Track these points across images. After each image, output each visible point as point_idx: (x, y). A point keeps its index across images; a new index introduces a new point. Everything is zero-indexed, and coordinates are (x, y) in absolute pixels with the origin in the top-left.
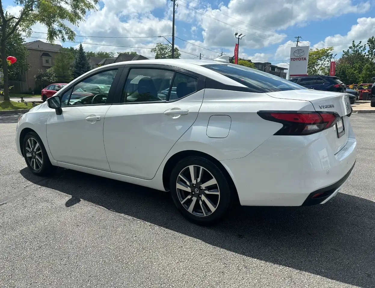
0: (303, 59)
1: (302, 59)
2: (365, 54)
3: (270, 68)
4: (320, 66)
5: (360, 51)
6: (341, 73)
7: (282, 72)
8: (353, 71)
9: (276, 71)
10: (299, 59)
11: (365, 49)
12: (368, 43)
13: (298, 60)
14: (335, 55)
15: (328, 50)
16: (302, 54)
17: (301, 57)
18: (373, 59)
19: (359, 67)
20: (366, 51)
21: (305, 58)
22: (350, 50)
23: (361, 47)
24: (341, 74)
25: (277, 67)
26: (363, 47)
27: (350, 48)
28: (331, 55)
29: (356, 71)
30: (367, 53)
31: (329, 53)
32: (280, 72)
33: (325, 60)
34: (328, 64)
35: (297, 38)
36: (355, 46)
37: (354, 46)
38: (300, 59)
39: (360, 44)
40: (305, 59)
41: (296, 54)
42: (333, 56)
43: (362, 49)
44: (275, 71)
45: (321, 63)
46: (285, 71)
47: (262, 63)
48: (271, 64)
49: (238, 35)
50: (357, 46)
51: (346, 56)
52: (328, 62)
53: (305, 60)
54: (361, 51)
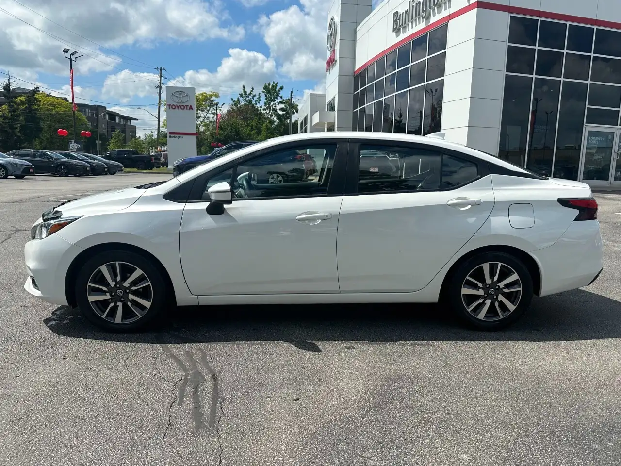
0: (188, 107)
1: (186, 108)
2: (261, 107)
3: (107, 115)
4: (201, 119)
5: (254, 103)
6: (233, 133)
7: (128, 123)
8: (248, 131)
9: (117, 121)
10: (182, 107)
11: (259, 100)
12: (263, 92)
13: (179, 108)
14: (223, 105)
15: (211, 96)
16: (185, 99)
17: (184, 104)
18: (272, 115)
19: (256, 127)
20: (262, 103)
21: (191, 106)
22: (241, 99)
23: (254, 96)
24: (235, 135)
25: (118, 115)
26: (258, 97)
27: (241, 95)
28: (217, 104)
29: (254, 132)
30: (264, 107)
31: (213, 100)
32: (125, 125)
33: (208, 111)
34: (213, 118)
35: (159, 70)
36: (247, 94)
37: (245, 93)
38: (174, 107)
39: (252, 91)
40: (191, 108)
41: (175, 99)
42: (220, 105)
43: (256, 99)
44: (115, 121)
45: (202, 115)
46: (133, 123)
47: (91, 105)
48: (105, 108)
49: (70, 52)
50: (250, 94)
51: (235, 108)
52: (212, 115)
53: (191, 110)
54: (256, 101)
